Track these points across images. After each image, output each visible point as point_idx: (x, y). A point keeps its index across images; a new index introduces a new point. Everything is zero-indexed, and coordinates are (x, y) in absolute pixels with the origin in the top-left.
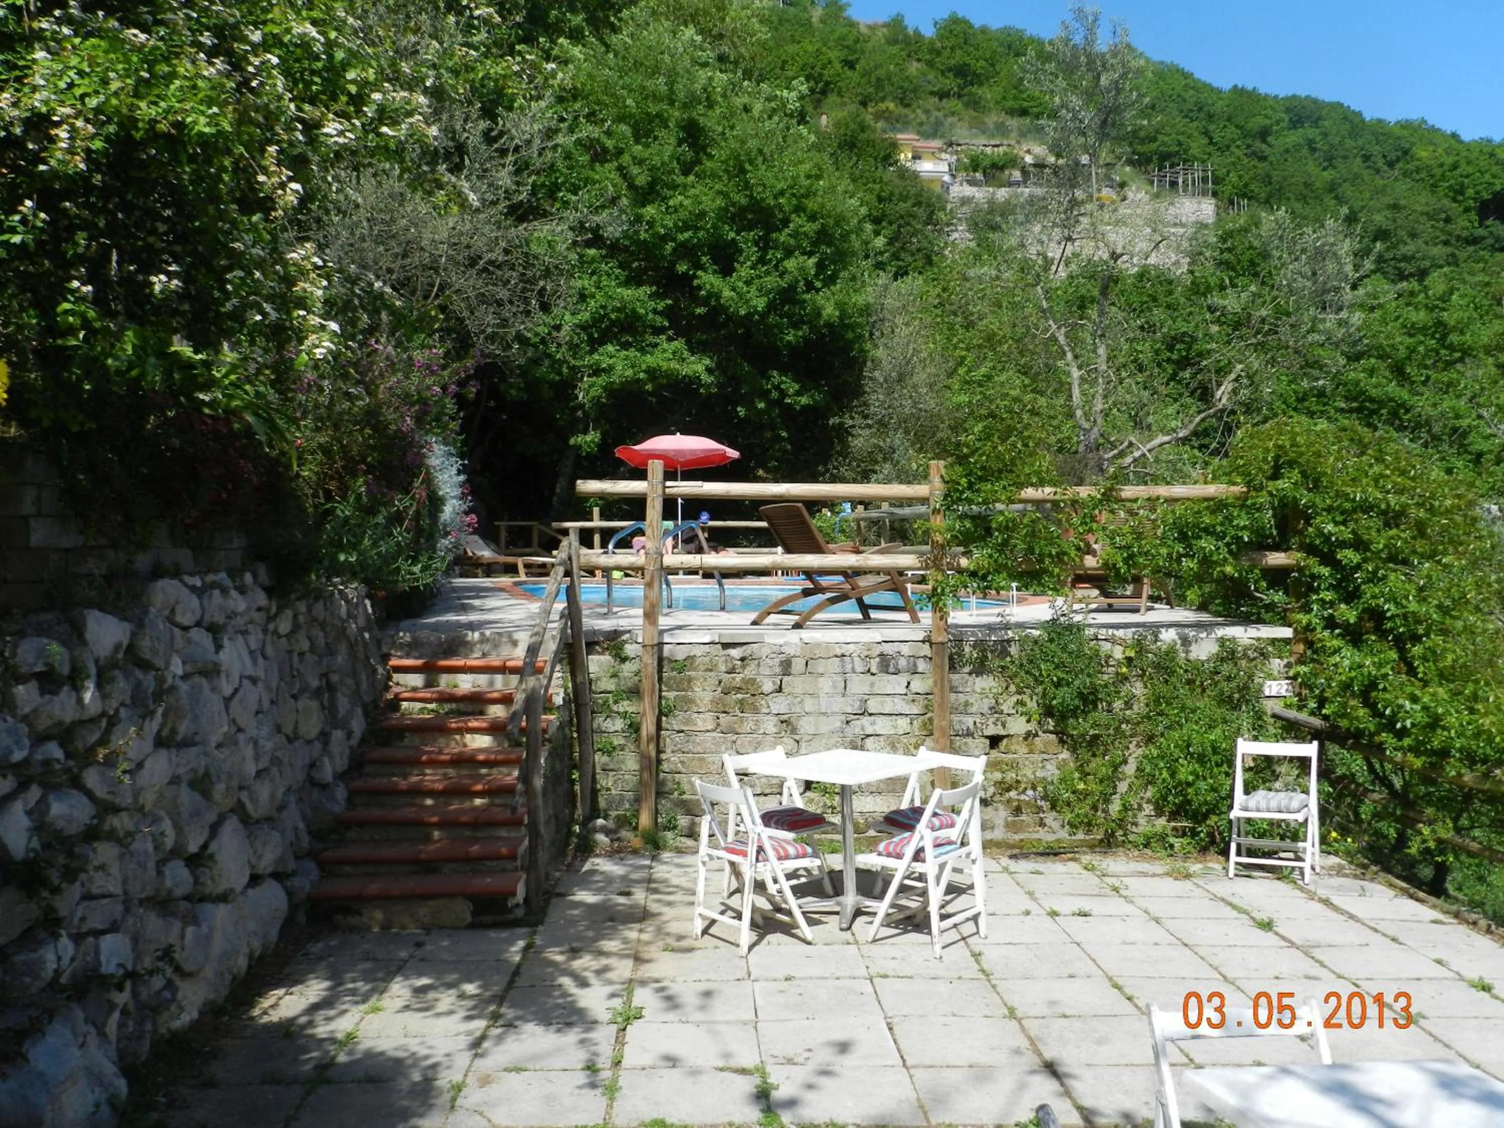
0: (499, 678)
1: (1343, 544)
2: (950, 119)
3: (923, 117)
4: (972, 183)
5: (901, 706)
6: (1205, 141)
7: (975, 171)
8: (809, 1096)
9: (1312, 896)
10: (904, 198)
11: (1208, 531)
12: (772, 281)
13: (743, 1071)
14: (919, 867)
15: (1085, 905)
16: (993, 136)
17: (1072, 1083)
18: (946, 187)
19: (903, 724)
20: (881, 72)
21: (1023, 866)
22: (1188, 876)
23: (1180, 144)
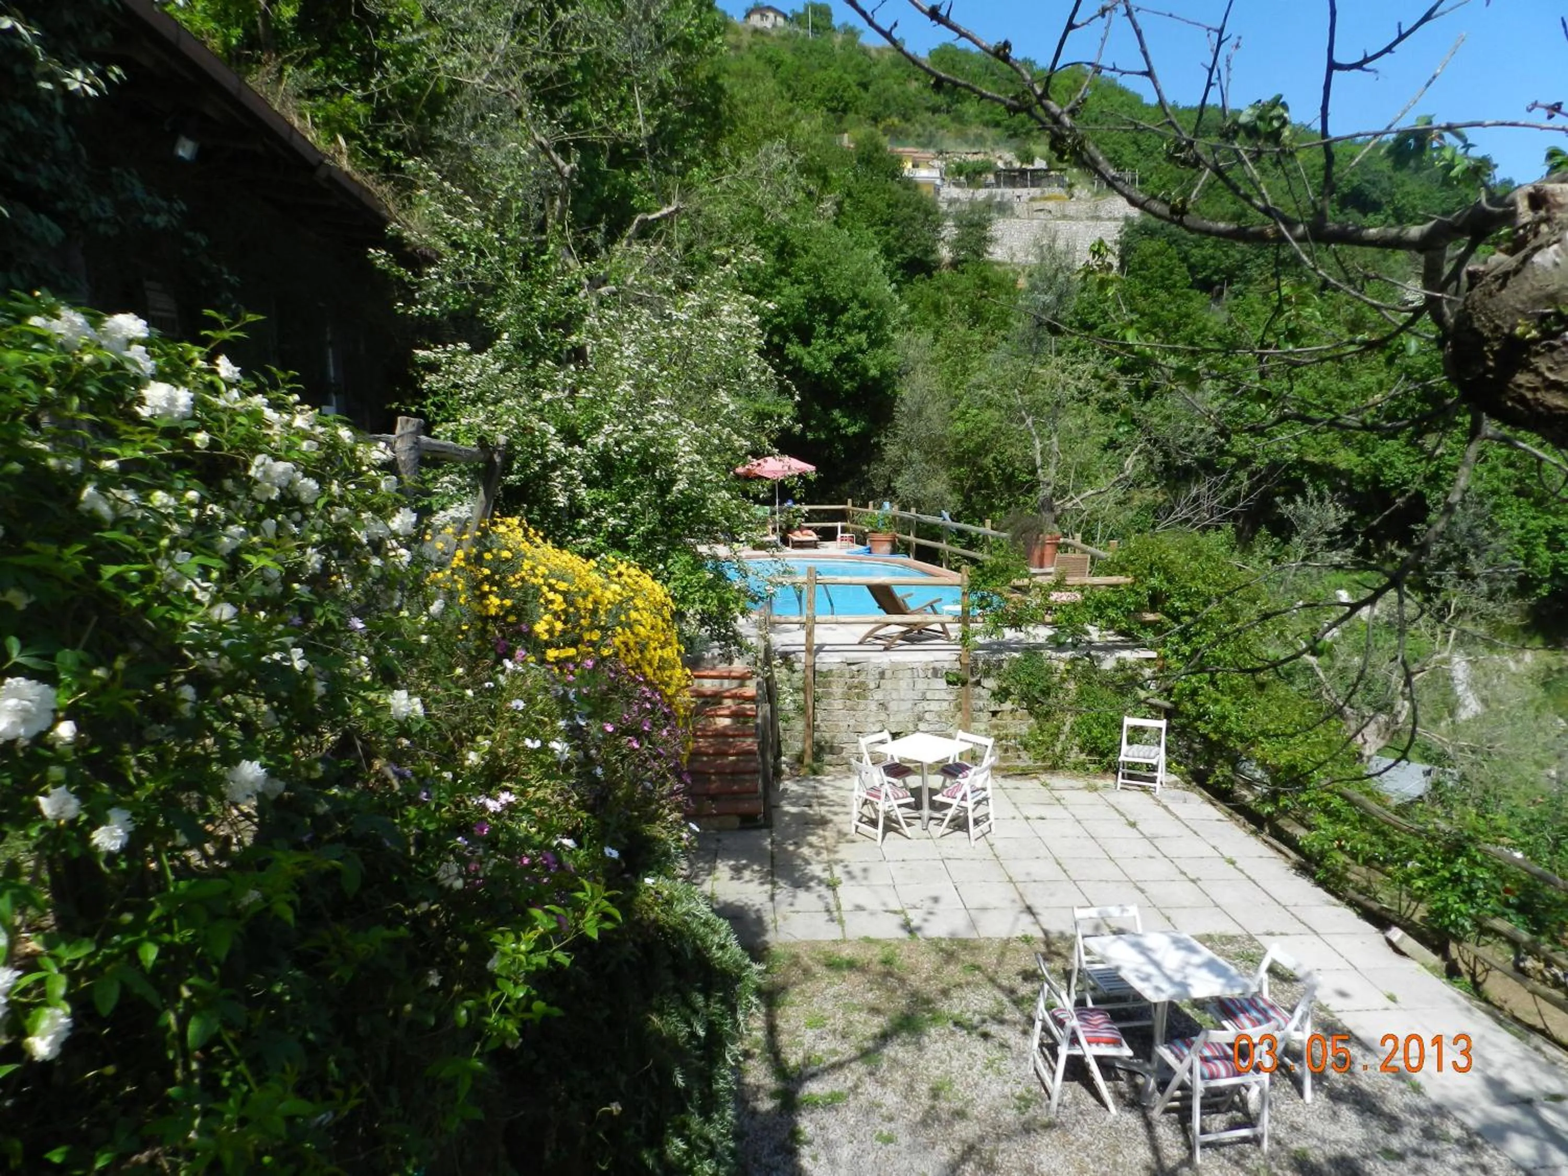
0: (726, 682)
1: (1184, 614)
2: (941, 132)
3: (920, 130)
4: (958, 185)
5: (944, 695)
6: (1135, 148)
7: (960, 174)
8: (926, 925)
9: (1159, 802)
10: (907, 205)
11: (1113, 604)
12: (837, 349)
13: (895, 912)
14: (963, 804)
15: (1042, 811)
16: (973, 145)
17: (1039, 917)
18: (937, 190)
19: (945, 705)
20: (888, 95)
21: (1010, 783)
22: (1096, 790)
23: (1116, 152)
